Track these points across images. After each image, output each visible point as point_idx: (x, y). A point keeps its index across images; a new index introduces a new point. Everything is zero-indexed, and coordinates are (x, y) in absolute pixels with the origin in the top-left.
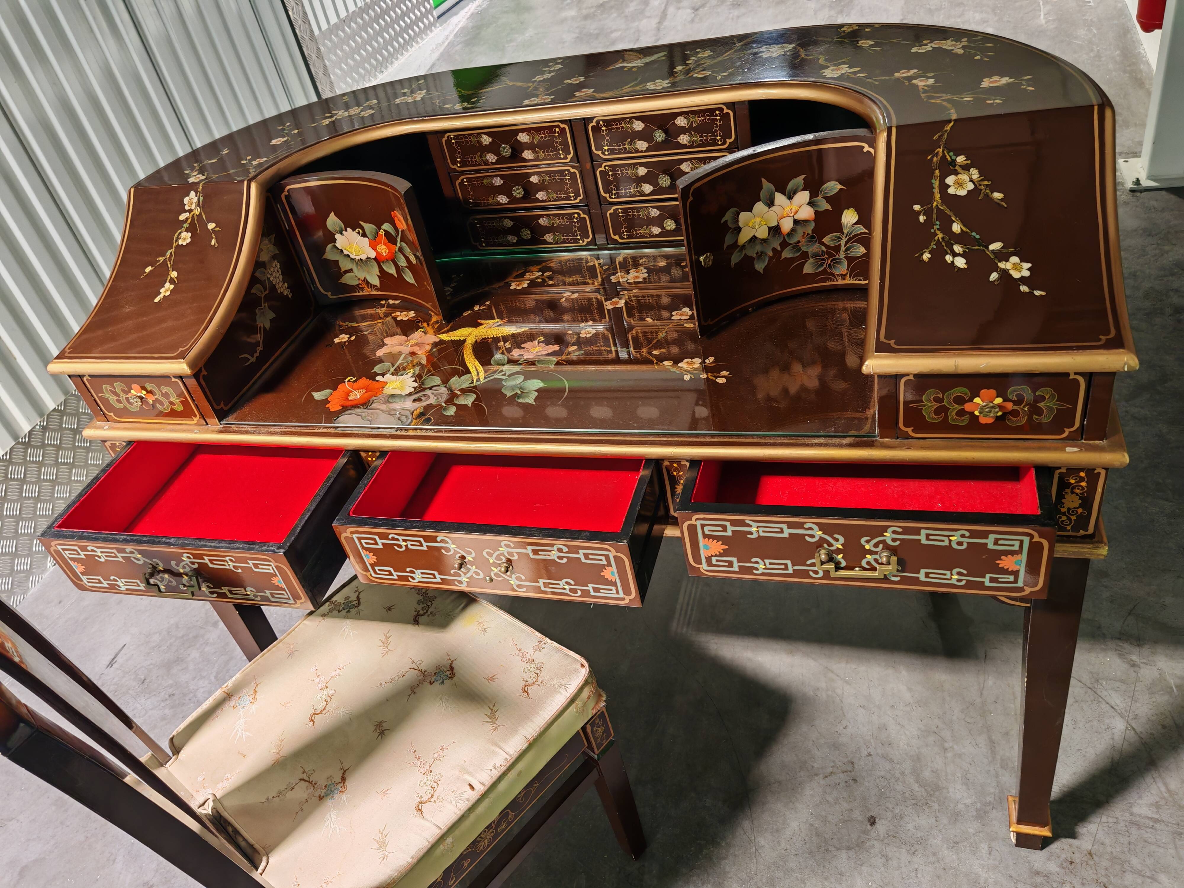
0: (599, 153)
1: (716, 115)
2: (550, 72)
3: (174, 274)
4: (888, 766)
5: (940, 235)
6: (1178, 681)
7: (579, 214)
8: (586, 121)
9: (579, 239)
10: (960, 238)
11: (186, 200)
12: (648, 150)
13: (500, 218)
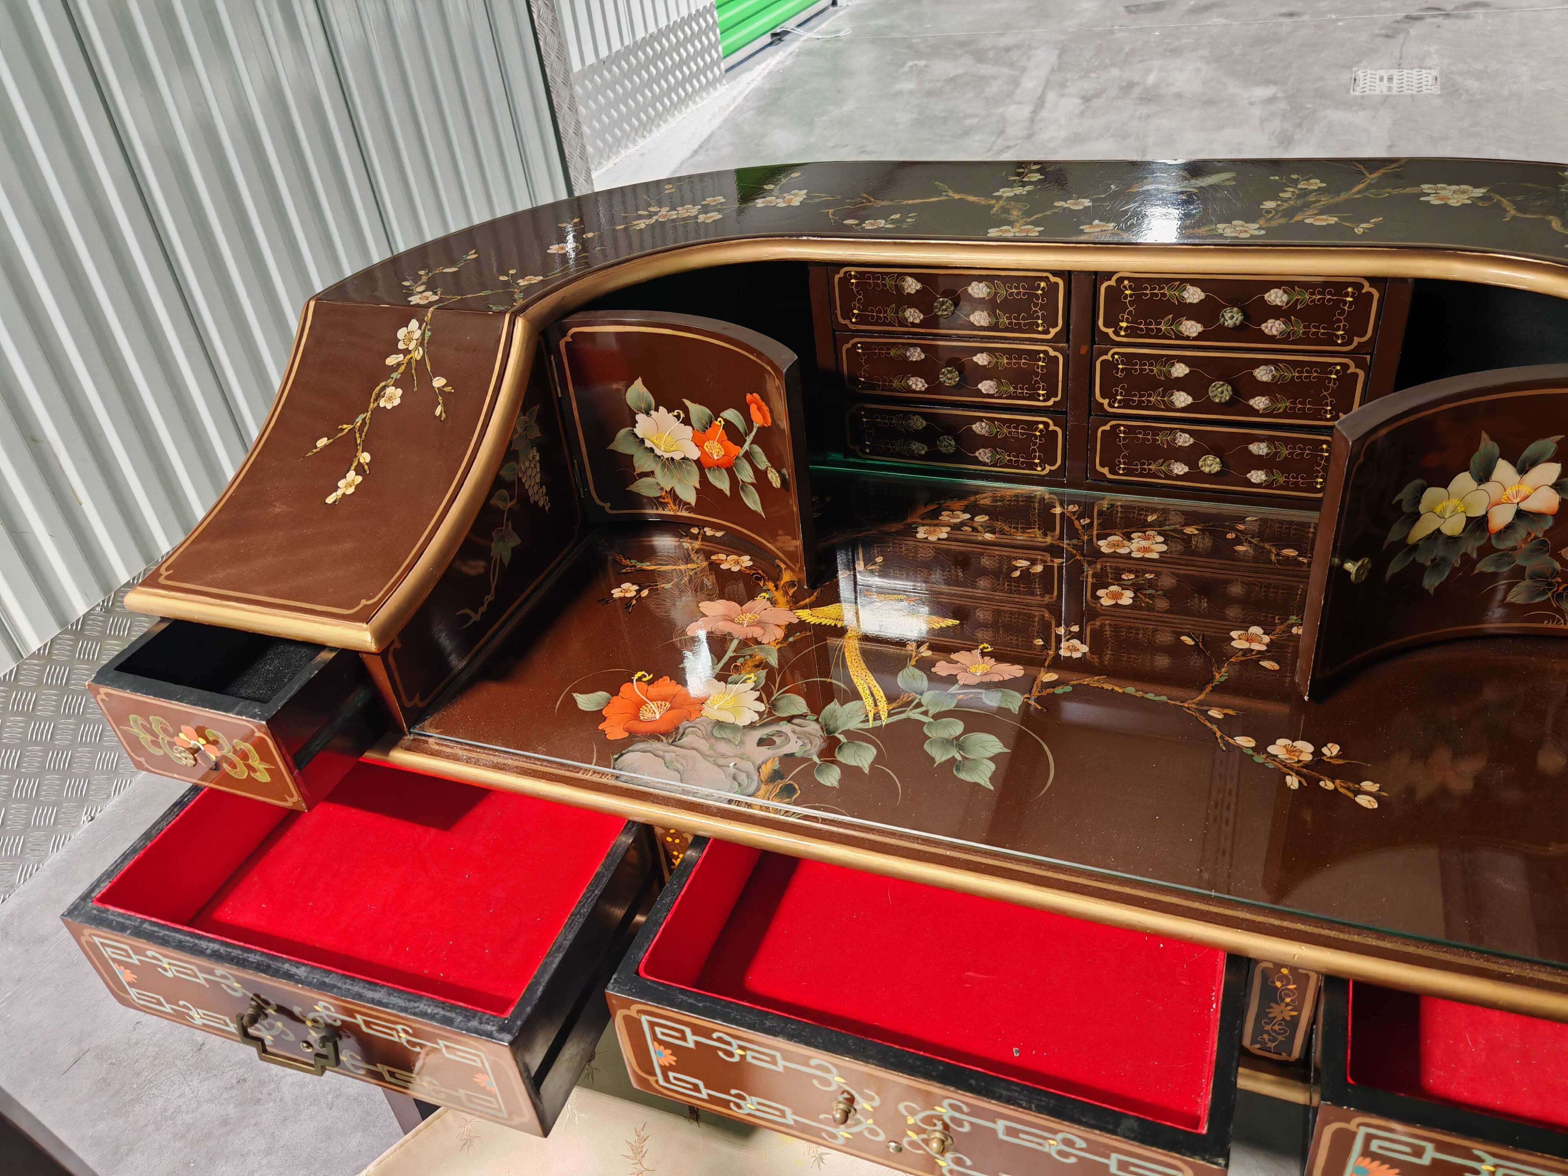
0: (1110, 331)
1: (1347, 295)
2: (1024, 184)
3: (365, 457)
7: (1046, 425)
8: (1097, 277)
9: (1036, 465)
11: (401, 333)
12: (1200, 337)
13: (906, 413)
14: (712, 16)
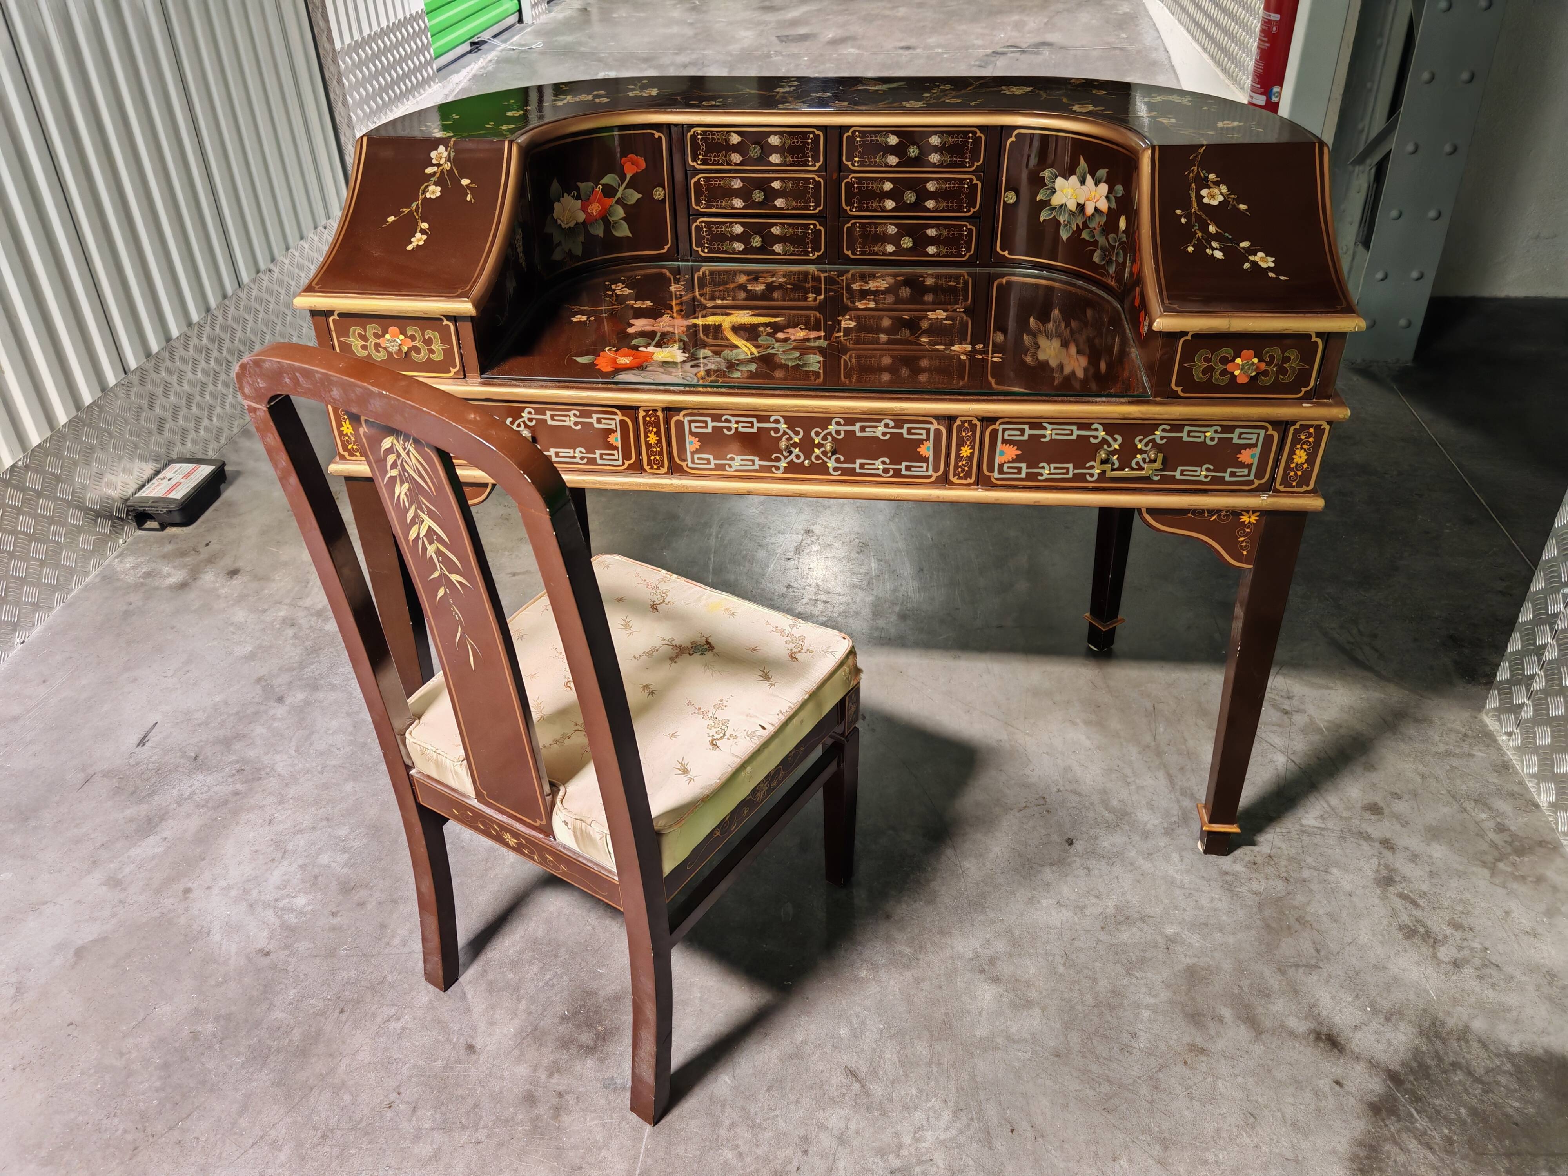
0: (849, 164)
1: (969, 138)
2: (790, 86)
3: (425, 226)
4: (1077, 799)
5: (1200, 234)
7: (815, 225)
8: (842, 129)
9: (809, 252)
10: (1216, 237)
11: (433, 154)
12: (897, 165)
13: (731, 223)
14: (424, 22)
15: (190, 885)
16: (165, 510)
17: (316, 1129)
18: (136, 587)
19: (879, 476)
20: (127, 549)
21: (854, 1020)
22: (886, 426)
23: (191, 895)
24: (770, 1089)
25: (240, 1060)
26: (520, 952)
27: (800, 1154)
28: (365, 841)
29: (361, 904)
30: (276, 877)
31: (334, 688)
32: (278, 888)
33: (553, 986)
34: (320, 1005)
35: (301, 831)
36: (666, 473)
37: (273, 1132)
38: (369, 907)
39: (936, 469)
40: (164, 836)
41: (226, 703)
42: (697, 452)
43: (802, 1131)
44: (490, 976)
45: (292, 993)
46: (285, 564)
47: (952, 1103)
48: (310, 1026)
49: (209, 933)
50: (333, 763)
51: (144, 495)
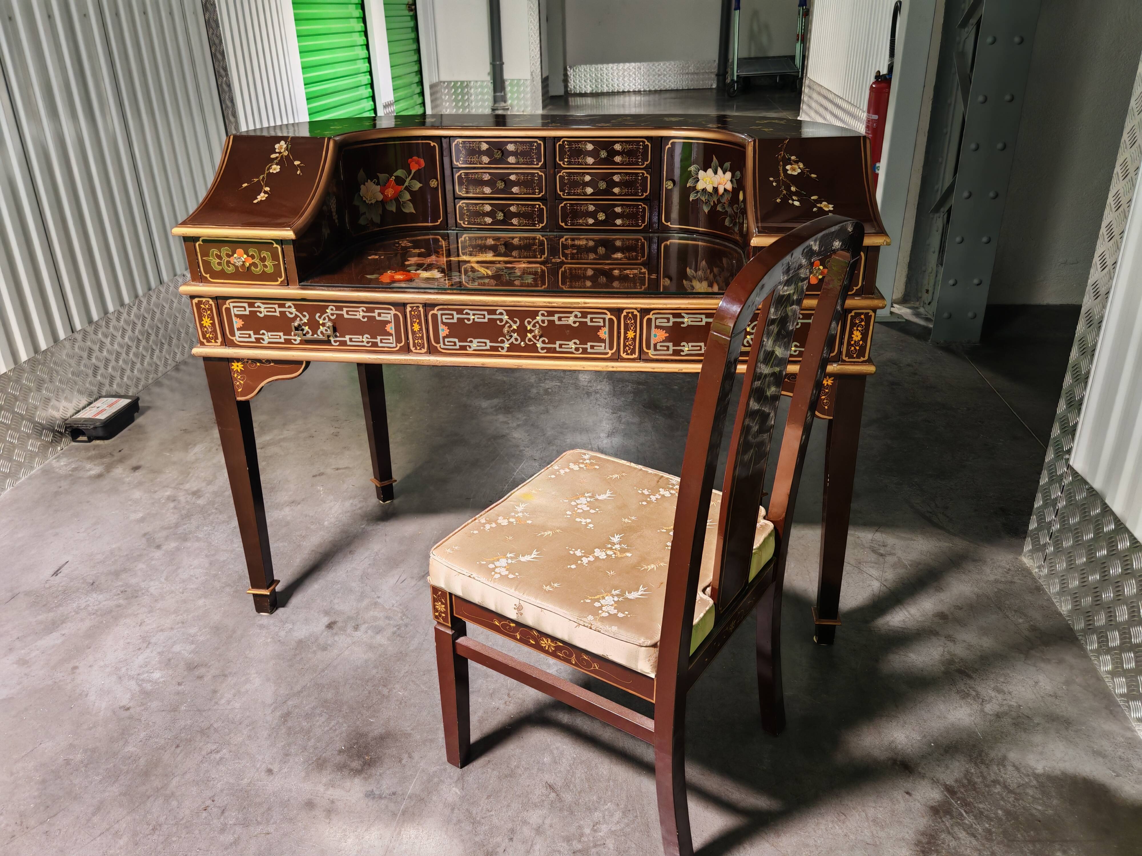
0: (561, 163)
1: (640, 145)
3: (267, 189)
5: (785, 192)
6: (910, 563)
7: (539, 205)
8: (555, 140)
9: (536, 224)
10: (795, 194)
11: (277, 146)
12: (594, 164)
13: (483, 204)
15: (77, 664)
16: (92, 427)
17: (148, 824)
18: (66, 477)
19: (572, 353)
20: (62, 454)
21: (555, 752)
22: (576, 316)
23: (77, 671)
24: (489, 797)
25: (98, 778)
26: (314, 708)
27: (507, 840)
28: (208, 636)
29: (200, 677)
30: (141, 659)
31: (198, 539)
32: (141, 667)
33: (336, 730)
34: (163, 742)
35: (162, 630)
36: (426, 353)
37: (116, 826)
38: (206, 679)
39: (611, 348)
40: (63, 633)
41: (119, 549)
42: (447, 336)
43: (510, 825)
44: (290, 724)
45: (142, 735)
46: (174, 463)
47: (622, 806)
48: (153, 756)
49: (87, 695)
50: (192, 586)
51: (79, 417)
